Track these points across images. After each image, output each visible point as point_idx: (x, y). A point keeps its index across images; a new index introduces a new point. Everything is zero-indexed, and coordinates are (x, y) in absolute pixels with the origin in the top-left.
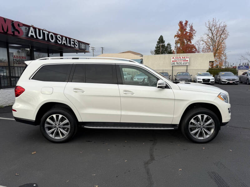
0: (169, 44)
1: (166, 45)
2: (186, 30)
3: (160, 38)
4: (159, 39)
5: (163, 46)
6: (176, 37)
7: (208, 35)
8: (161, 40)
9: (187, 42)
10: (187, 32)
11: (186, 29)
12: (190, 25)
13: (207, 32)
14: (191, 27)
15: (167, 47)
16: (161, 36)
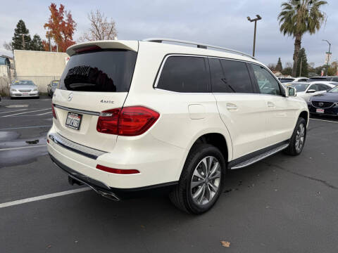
0: (36, 37)
1: (32, 38)
2: (64, 20)
3: (19, 24)
4: (18, 26)
5: (28, 39)
6: (47, 28)
7: (93, 32)
8: (21, 28)
9: (66, 37)
10: (64, 23)
11: (62, 18)
12: (68, 13)
13: (91, 27)
14: (70, 17)
15: (35, 41)
16: (20, 21)
